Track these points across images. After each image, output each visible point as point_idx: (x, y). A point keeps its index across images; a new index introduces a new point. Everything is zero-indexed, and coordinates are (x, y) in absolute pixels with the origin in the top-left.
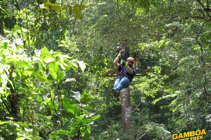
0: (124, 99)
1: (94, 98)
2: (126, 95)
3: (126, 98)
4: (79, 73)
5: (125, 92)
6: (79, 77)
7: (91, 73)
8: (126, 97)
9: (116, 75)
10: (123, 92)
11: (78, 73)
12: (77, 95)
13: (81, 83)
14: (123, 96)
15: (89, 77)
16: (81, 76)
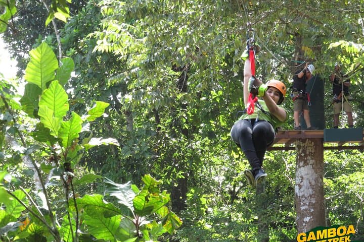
0: (307, 219)
1: (216, 213)
2: (313, 205)
3: (312, 214)
4: (174, 140)
5: (311, 196)
6: (173, 151)
7: (206, 138)
8: (312, 210)
9: (284, 145)
10: (303, 196)
11: (169, 139)
12: (123, 193)
13: (178, 170)
14: (303, 208)
15: (202, 151)
16: (179, 148)
